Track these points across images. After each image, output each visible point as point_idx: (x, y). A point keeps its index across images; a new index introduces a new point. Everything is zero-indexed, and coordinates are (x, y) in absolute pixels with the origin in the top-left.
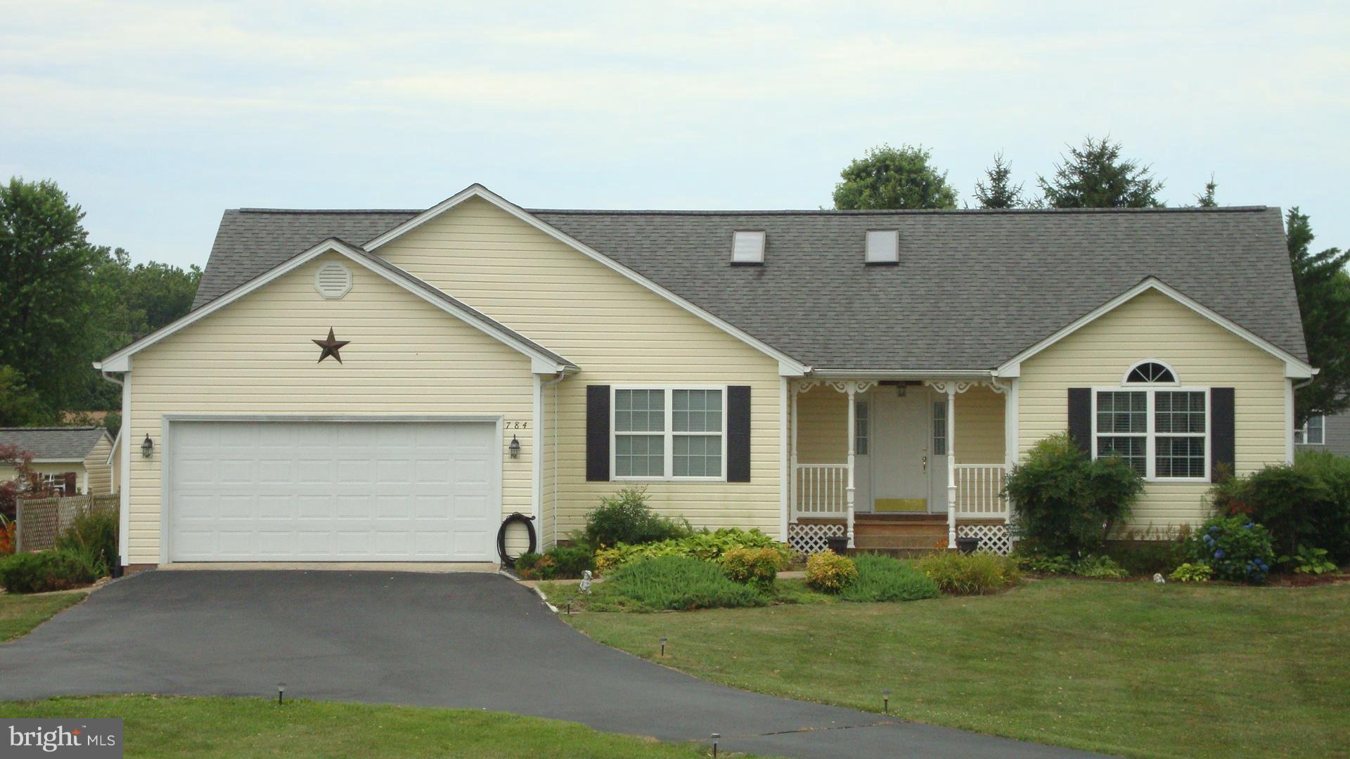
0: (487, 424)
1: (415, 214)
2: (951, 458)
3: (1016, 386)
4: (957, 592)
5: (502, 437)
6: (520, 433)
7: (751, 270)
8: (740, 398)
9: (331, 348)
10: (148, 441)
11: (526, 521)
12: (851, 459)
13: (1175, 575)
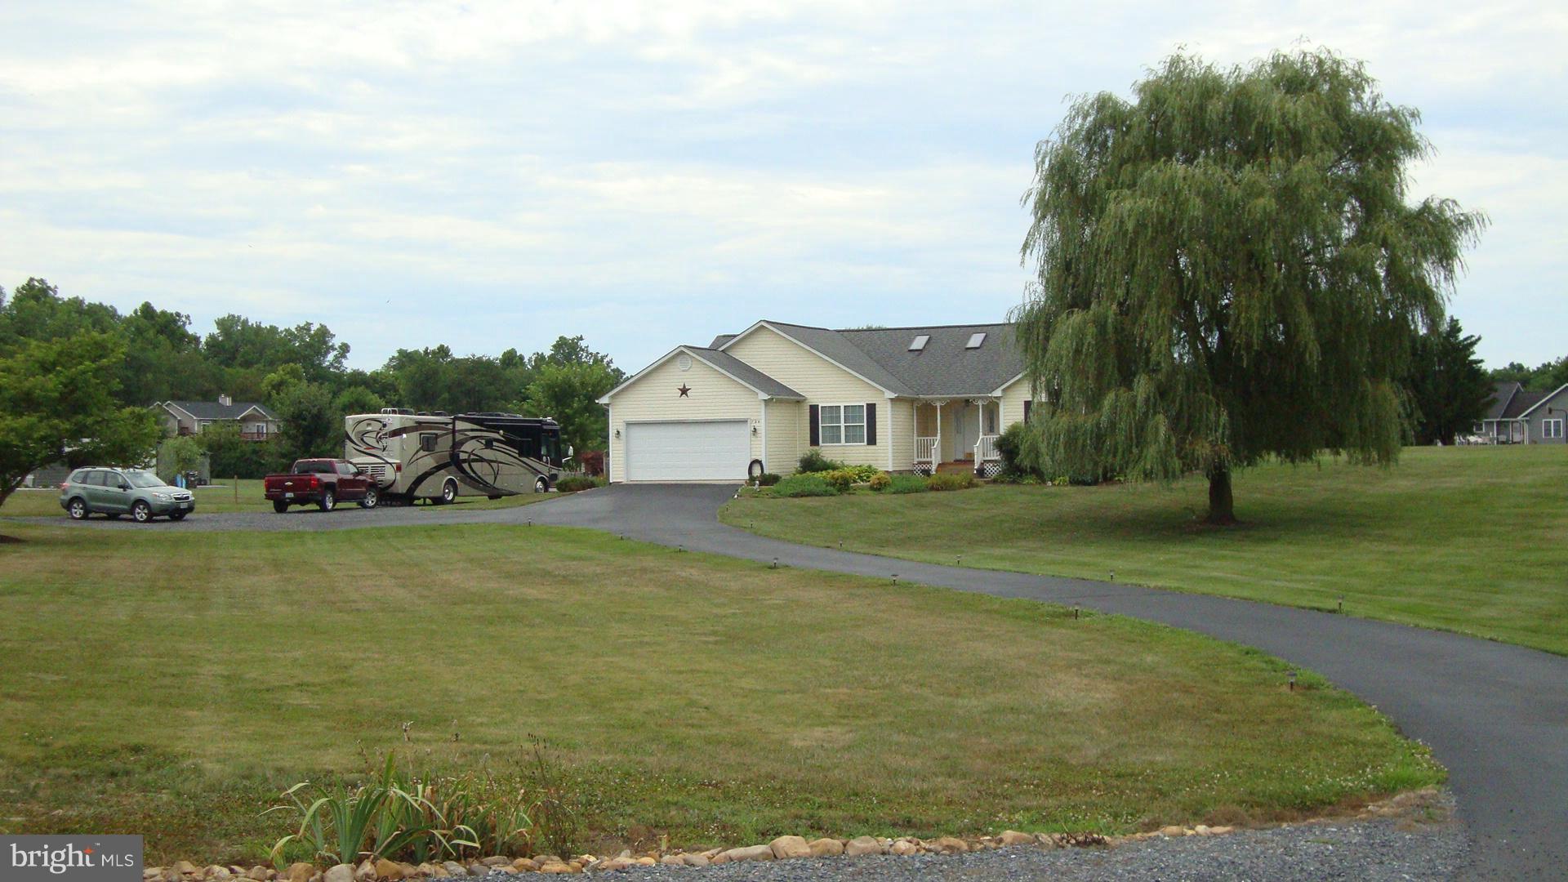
0: (745, 421)
1: (735, 336)
2: (981, 434)
3: (1002, 400)
4: (937, 490)
5: (749, 428)
6: (757, 425)
7: (917, 353)
8: (872, 408)
9: (684, 391)
10: (618, 432)
11: (760, 462)
12: (939, 435)
13: (1057, 482)
